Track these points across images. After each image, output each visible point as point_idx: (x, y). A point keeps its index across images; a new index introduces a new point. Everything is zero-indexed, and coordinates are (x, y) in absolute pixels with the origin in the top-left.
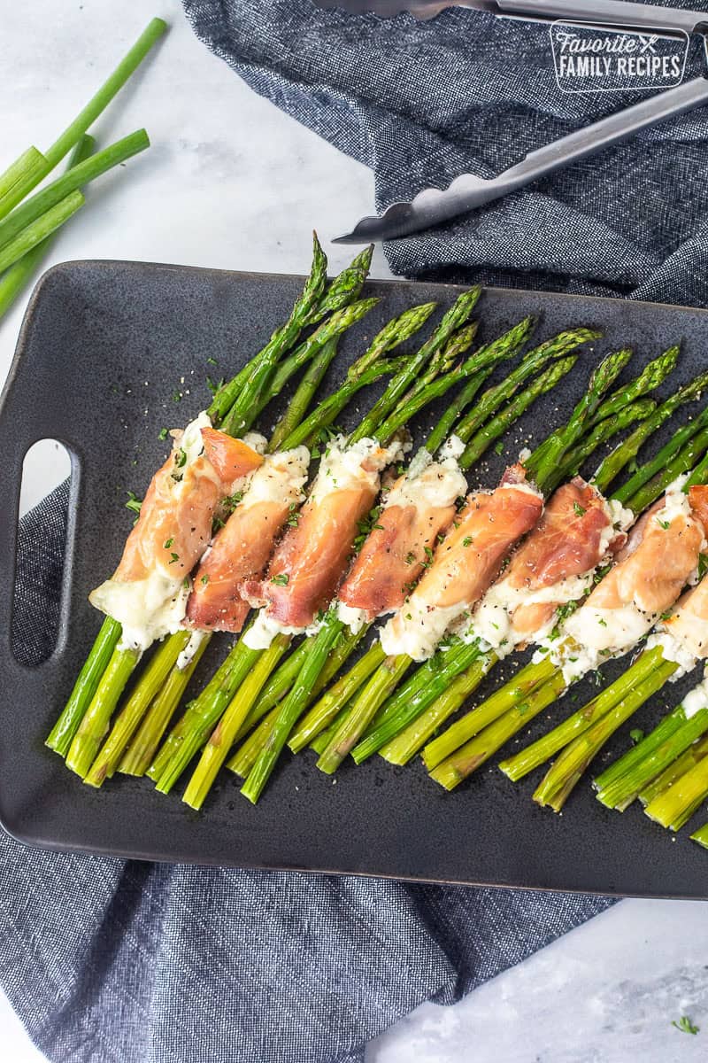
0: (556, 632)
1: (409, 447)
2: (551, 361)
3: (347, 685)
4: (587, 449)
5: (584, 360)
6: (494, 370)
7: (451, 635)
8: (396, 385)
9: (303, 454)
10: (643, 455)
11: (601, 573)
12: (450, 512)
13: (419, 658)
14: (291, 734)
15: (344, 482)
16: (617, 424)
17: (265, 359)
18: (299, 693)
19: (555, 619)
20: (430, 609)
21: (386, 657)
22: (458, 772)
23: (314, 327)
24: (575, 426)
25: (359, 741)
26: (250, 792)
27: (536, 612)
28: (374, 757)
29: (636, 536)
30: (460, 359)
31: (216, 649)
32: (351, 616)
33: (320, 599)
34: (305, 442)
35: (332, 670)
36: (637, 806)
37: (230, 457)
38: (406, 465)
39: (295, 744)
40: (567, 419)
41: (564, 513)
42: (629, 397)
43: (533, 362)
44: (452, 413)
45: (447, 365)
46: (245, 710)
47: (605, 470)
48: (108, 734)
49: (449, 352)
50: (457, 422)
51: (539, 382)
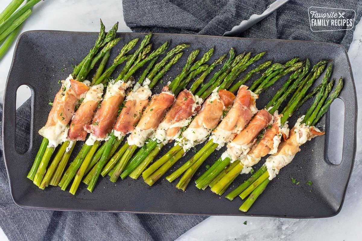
0: (181, 136)
1: (134, 82)
2: (175, 54)
3: (118, 155)
4: (188, 81)
5: (185, 53)
6: (158, 58)
7: (149, 139)
8: (128, 64)
9: (102, 86)
10: (205, 81)
11: (193, 117)
12: (147, 101)
13: (139, 146)
14: (102, 171)
15: (113, 94)
16: (196, 73)
17: (88, 58)
18: (103, 158)
19: (180, 132)
20: (141, 131)
21: (129, 146)
22: (153, 180)
23: (102, 48)
24: (183, 74)
25: (122, 172)
26: (90, 189)
27: (173, 130)
28: (127, 177)
29: (204, 106)
30: (147, 55)
31: (78, 146)
32: (118, 134)
33: (108, 129)
34: (102, 82)
35: (113, 151)
36: (208, 188)
37: (79, 87)
38: (133, 88)
39: (103, 174)
40: (181, 72)
41: (181, 100)
42: (199, 64)
43: (170, 54)
44: (146, 71)
45: (143, 57)
46: (87, 164)
47: (194, 87)
48: (46, 173)
49: (144, 53)
50: (148, 74)
51: (172, 61)
